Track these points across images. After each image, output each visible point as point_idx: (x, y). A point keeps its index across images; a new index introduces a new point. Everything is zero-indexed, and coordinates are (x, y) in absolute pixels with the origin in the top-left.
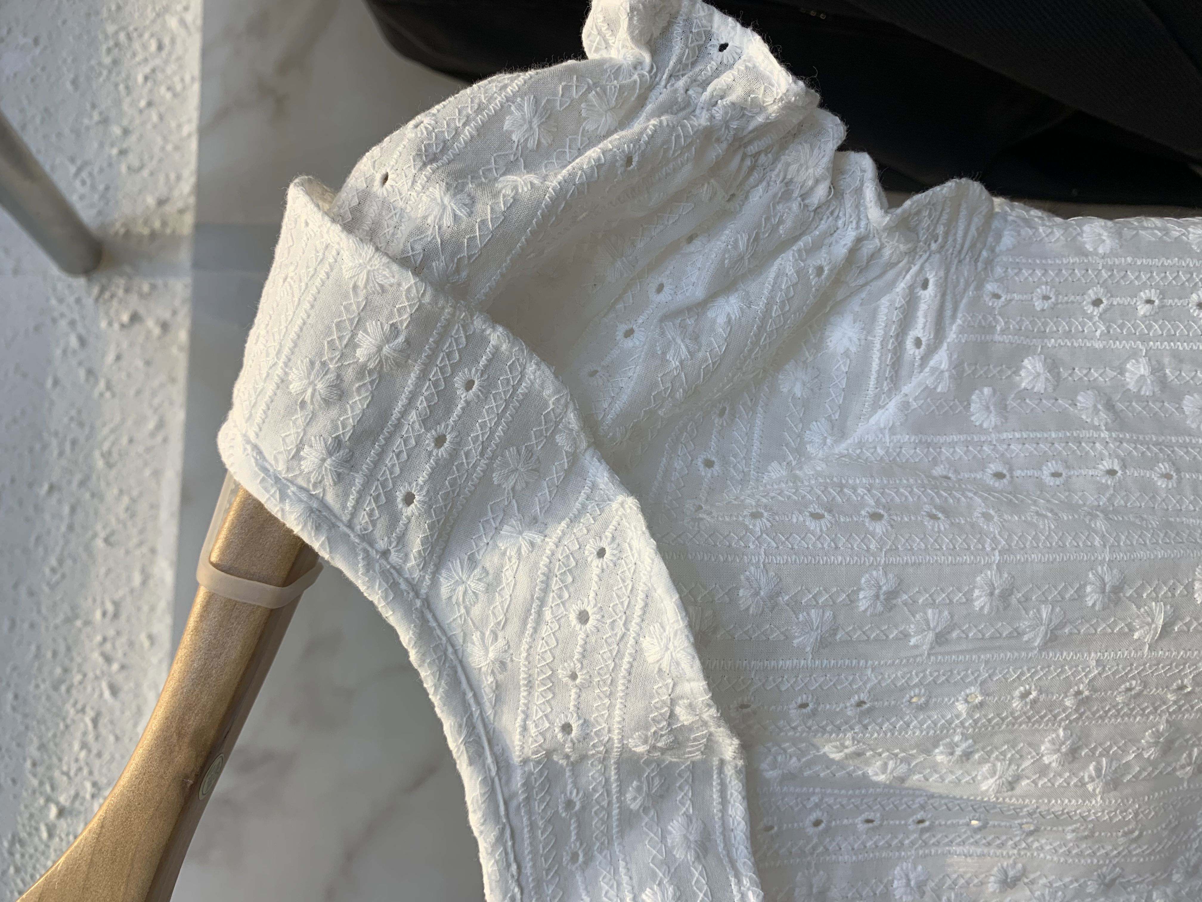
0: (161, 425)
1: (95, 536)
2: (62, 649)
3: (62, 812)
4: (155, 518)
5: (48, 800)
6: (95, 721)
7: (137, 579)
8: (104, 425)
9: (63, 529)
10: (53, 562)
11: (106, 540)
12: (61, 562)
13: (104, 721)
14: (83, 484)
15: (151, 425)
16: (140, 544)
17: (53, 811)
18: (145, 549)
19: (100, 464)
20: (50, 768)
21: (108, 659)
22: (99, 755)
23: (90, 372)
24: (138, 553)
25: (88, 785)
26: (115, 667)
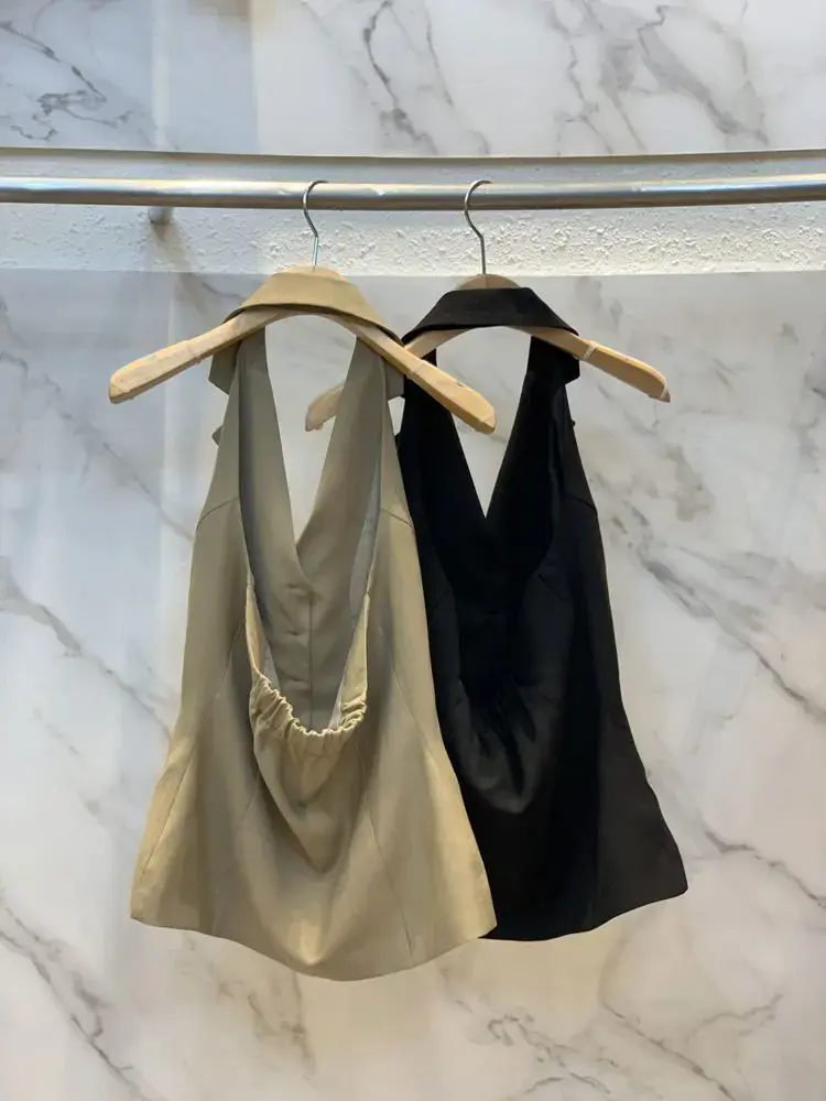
0: (785, 258)
1: (727, 233)
2: (673, 225)
3: (600, 234)
4: (737, 260)
5: (606, 228)
6: (640, 243)
7: (707, 255)
8: (785, 231)
9: (732, 218)
10: (715, 216)
11: (725, 238)
12: (714, 219)
13: (639, 247)
14: (754, 224)
15: (784, 254)
16: (723, 254)
17: (601, 231)
18: (720, 257)
19: (764, 232)
20: (620, 226)
21: (667, 246)
22: (624, 247)
23: (813, 222)
24: (719, 253)
25: (611, 243)
26: (663, 249)
